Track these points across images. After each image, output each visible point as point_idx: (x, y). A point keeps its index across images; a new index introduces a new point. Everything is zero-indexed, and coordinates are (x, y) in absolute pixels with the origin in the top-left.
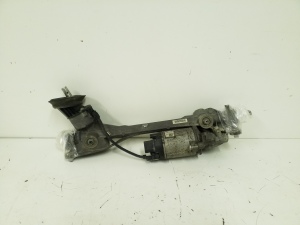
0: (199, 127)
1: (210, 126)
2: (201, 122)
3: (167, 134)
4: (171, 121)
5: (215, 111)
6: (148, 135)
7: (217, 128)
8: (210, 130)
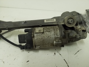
0: (64, 26)
1: (74, 25)
2: (66, 21)
3: (37, 30)
4: (43, 20)
5: (78, 14)
6: (23, 30)
7: (79, 27)
8: (72, 28)
